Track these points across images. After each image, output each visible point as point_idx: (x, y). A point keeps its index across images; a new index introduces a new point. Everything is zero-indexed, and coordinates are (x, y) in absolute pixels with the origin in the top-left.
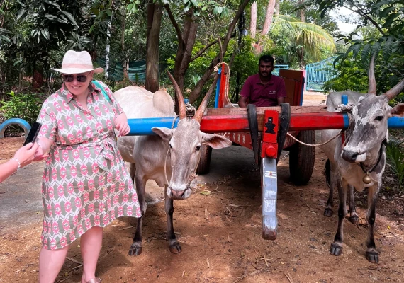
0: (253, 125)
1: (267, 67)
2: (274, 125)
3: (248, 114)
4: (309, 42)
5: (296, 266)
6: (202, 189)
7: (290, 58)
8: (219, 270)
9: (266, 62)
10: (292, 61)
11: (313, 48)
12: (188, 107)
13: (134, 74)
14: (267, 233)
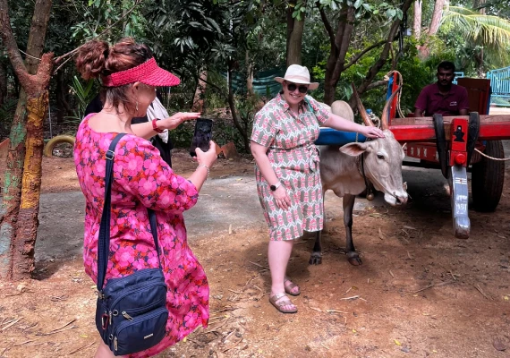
0: (440, 134)
1: (448, 75)
2: (463, 134)
3: (435, 124)
4: (491, 41)
5: (486, 282)
6: (371, 212)
7: (464, 63)
8: (404, 280)
9: (446, 69)
10: (467, 66)
11: (497, 48)
12: (372, 117)
13: (264, 86)
14: (460, 231)
